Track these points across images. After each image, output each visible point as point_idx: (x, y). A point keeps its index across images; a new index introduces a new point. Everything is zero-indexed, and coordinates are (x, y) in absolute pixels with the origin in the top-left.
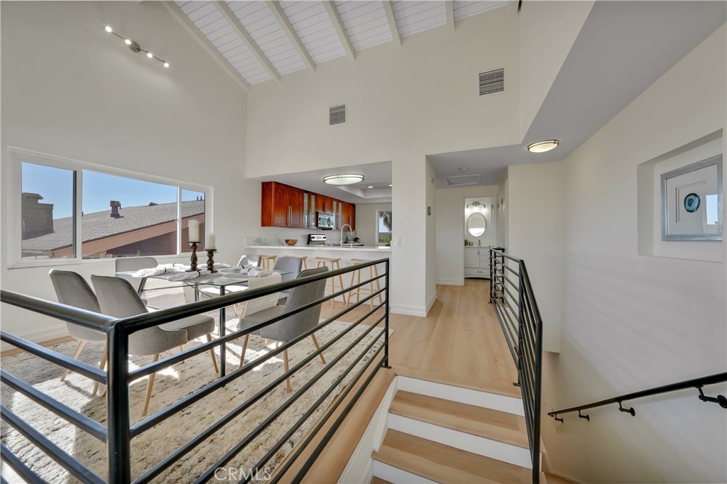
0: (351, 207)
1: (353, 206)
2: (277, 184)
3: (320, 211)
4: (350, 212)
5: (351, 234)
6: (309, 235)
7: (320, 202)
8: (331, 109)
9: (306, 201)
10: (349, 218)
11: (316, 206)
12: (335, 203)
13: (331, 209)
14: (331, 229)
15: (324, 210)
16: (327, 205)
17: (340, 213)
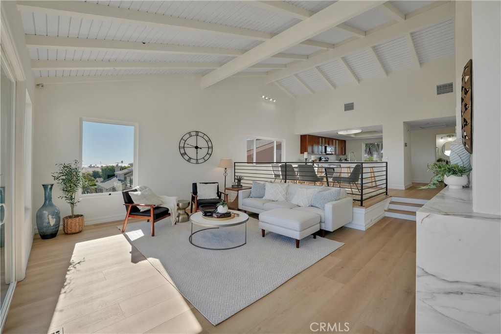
0: (343, 143)
1: (345, 141)
2: (309, 135)
3: (327, 145)
4: (343, 145)
5: (343, 157)
6: (321, 158)
7: (327, 141)
8: (345, 105)
9: (320, 141)
10: (342, 148)
11: (325, 143)
12: (334, 141)
13: (332, 144)
14: (332, 154)
15: (329, 145)
16: (330, 143)
17: (337, 146)
